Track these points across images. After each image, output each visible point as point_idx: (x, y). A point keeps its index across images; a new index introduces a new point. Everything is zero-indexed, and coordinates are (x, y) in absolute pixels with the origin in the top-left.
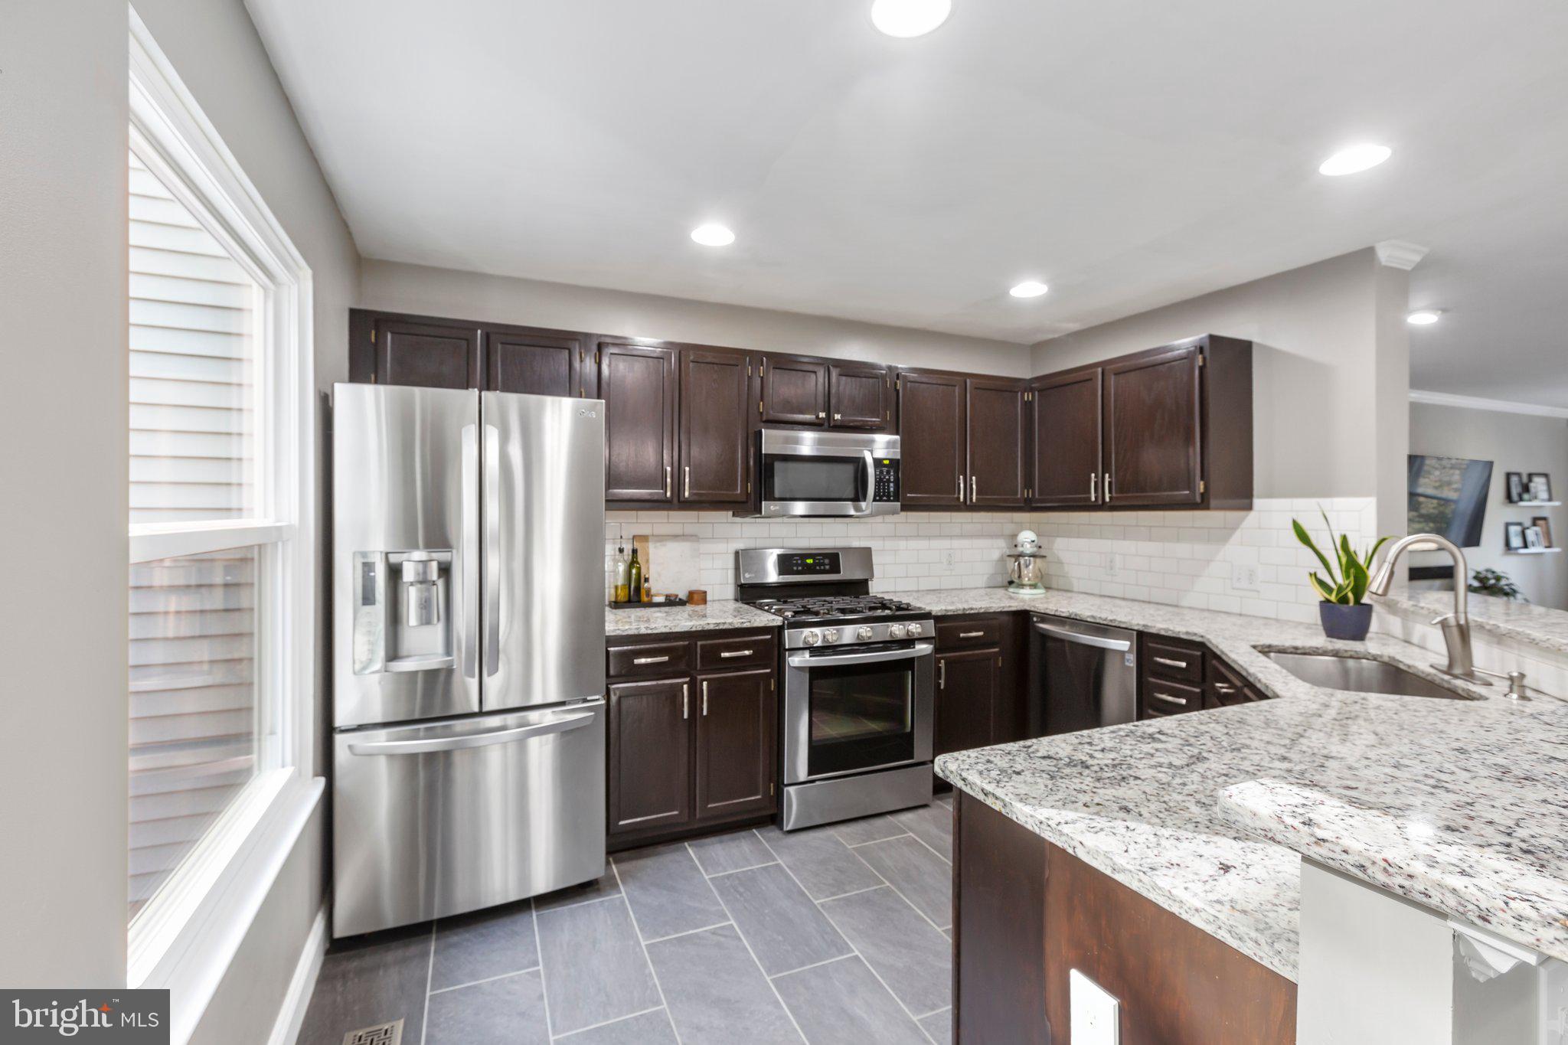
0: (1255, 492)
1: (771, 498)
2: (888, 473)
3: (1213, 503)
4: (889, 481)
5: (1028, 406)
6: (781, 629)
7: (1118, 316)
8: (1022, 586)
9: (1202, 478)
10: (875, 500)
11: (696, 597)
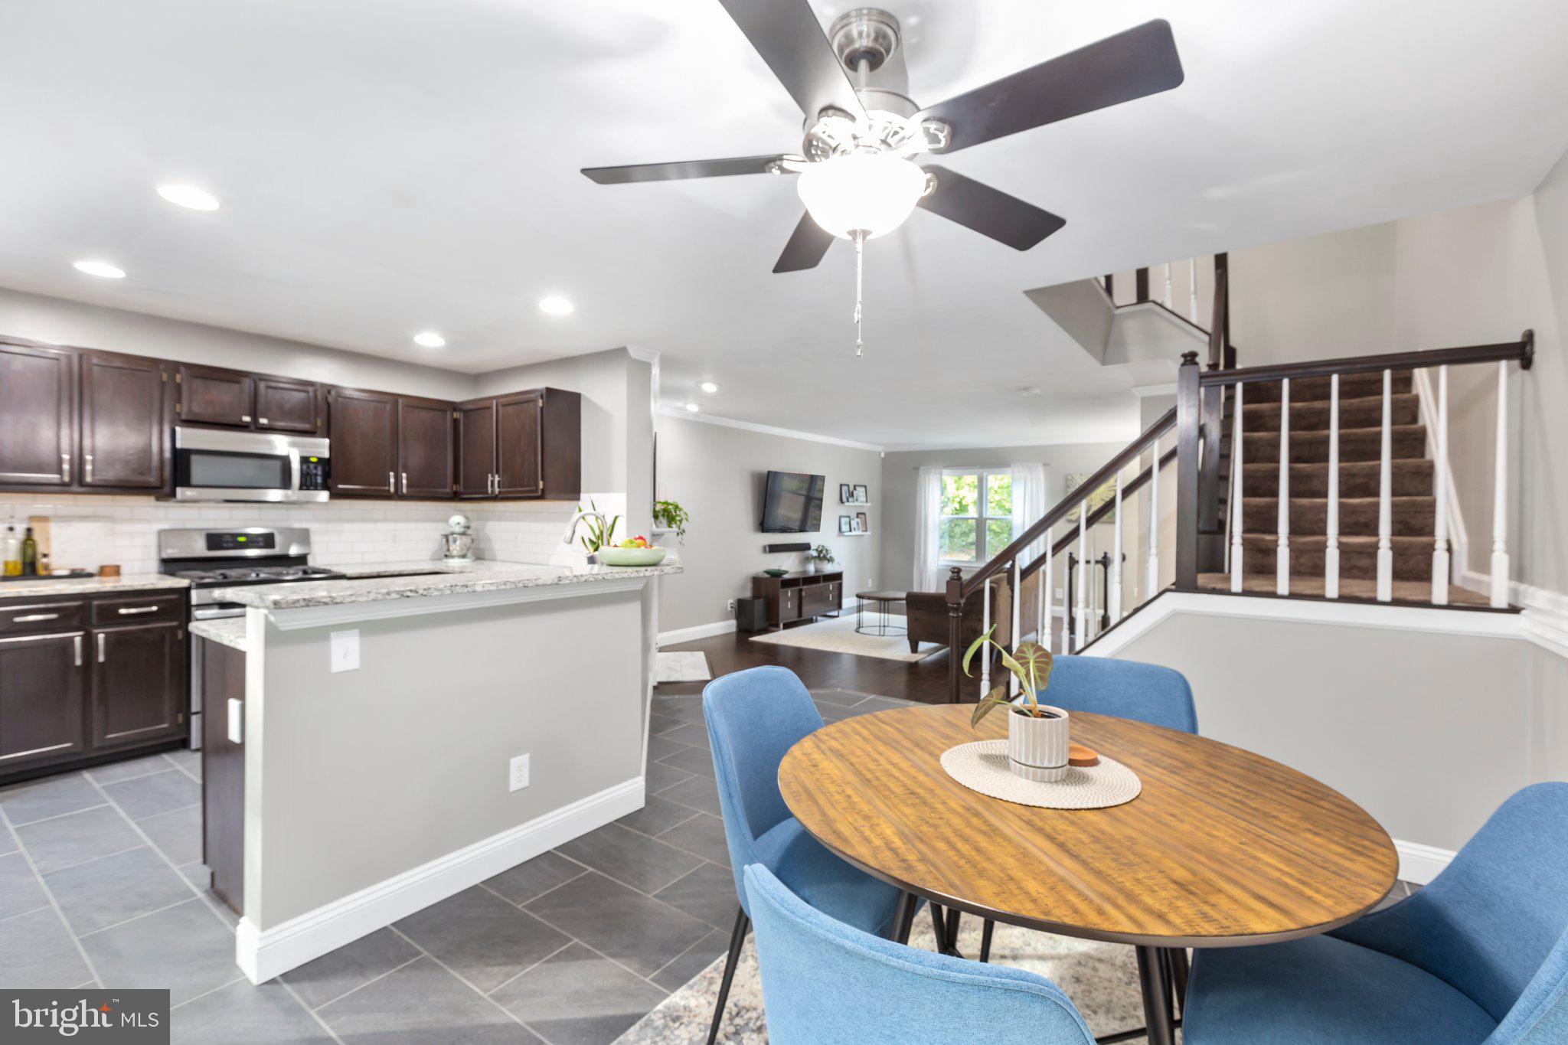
0: (582, 489)
1: (187, 484)
2: (316, 468)
3: (547, 496)
4: (316, 475)
5: (456, 422)
6: (188, 590)
7: (555, 358)
8: (452, 557)
9: (543, 479)
10: (301, 488)
11: (107, 570)
